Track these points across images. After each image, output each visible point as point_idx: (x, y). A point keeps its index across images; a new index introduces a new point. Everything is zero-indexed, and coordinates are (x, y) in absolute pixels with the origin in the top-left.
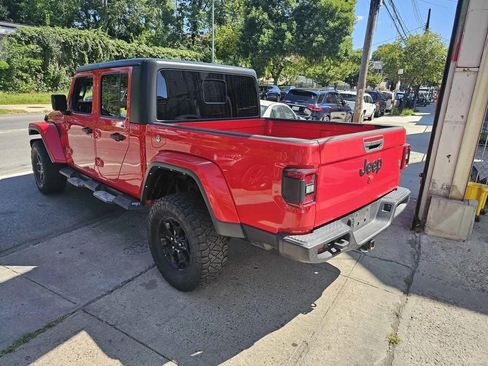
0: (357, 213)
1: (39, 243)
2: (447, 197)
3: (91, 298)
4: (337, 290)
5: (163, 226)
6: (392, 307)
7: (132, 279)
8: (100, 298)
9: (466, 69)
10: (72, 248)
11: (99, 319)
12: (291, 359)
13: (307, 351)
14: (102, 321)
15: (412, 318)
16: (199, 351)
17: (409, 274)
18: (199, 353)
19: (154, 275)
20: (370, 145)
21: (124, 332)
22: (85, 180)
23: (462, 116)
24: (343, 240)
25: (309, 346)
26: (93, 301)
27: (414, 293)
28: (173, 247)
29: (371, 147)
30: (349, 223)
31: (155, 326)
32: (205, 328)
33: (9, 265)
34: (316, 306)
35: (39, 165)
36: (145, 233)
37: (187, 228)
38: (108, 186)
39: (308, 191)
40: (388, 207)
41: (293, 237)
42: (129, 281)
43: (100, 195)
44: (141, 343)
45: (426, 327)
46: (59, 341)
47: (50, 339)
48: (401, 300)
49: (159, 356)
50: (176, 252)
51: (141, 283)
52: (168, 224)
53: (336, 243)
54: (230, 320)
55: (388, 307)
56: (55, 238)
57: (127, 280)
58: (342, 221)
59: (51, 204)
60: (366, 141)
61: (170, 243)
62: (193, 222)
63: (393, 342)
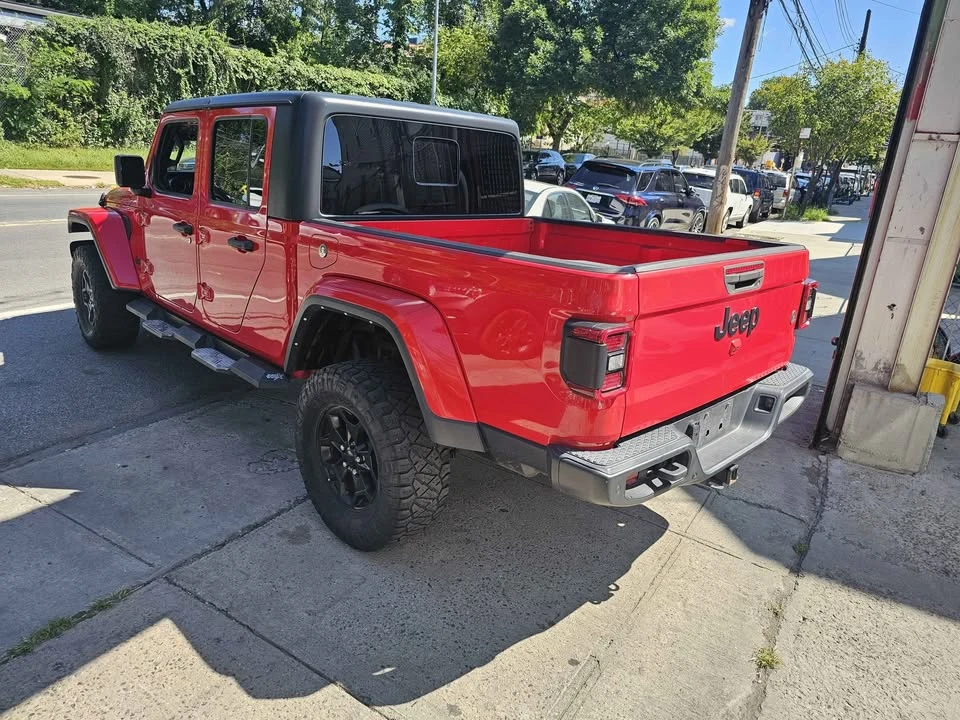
0: (707, 411)
1: (83, 445)
2: (884, 387)
3: (182, 557)
4: (660, 559)
5: (326, 422)
6: (766, 597)
7: (263, 523)
8: (199, 556)
9: (934, 136)
10: (148, 457)
11: (197, 597)
12: (565, 688)
13: (597, 675)
14: (204, 602)
15: (804, 619)
16: (389, 666)
17: (802, 533)
18: (387, 670)
19: (305, 517)
20: (737, 280)
21: (244, 625)
22: (177, 325)
23: (922, 229)
24: (676, 464)
25: (602, 666)
26: (186, 562)
27: (810, 571)
28: (345, 464)
29: (738, 285)
30: (689, 432)
31: (306, 615)
32: (401, 622)
33: (24, 486)
34: (618, 588)
35: (86, 292)
36: (290, 434)
37: (374, 429)
38: (220, 338)
39: (612, 367)
40: (767, 403)
41: (580, 454)
42: (257, 526)
43: (205, 356)
44: (278, 648)
45: (831, 639)
46: (119, 635)
47: (102, 632)
48: (784, 584)
49: (311, 673)
50: (350, 473)
51: (280, 530)
52: (336, 418)
53: (662, 470)
54: (452, 610)
55: (759, 598)
56: (114, 437)
57: (252, 523)
58: (677, 427)
59: (108, 369)
60: (730, 271)
61: (338, 457)
62: (386, 417)
63: (766, 665)
